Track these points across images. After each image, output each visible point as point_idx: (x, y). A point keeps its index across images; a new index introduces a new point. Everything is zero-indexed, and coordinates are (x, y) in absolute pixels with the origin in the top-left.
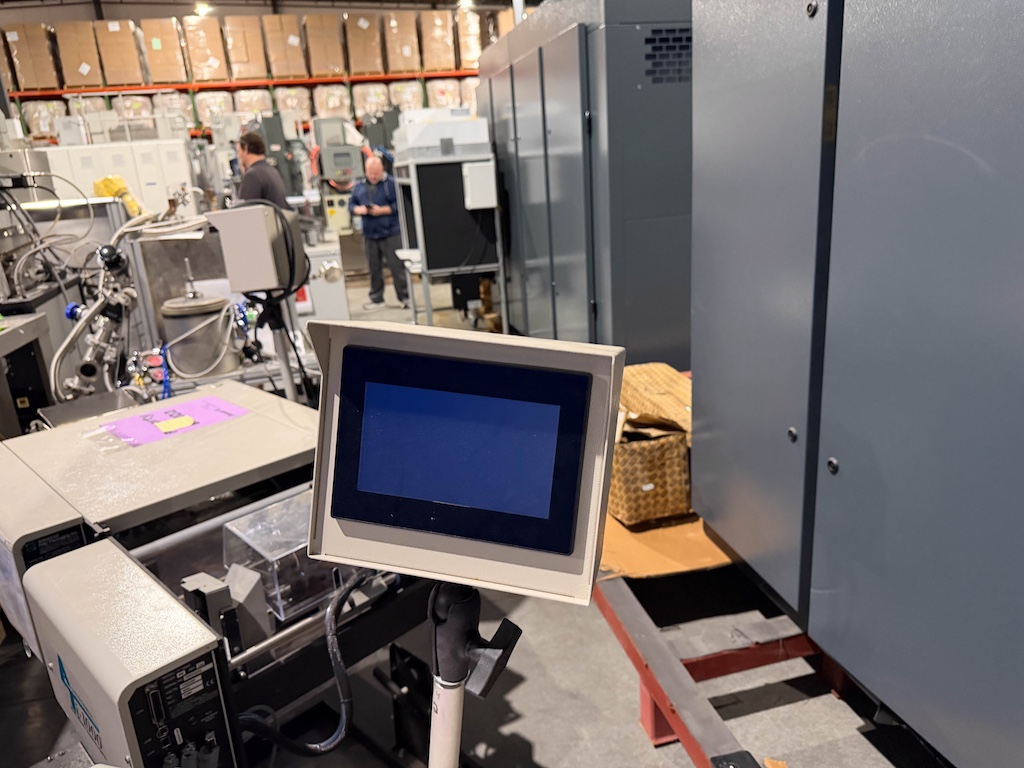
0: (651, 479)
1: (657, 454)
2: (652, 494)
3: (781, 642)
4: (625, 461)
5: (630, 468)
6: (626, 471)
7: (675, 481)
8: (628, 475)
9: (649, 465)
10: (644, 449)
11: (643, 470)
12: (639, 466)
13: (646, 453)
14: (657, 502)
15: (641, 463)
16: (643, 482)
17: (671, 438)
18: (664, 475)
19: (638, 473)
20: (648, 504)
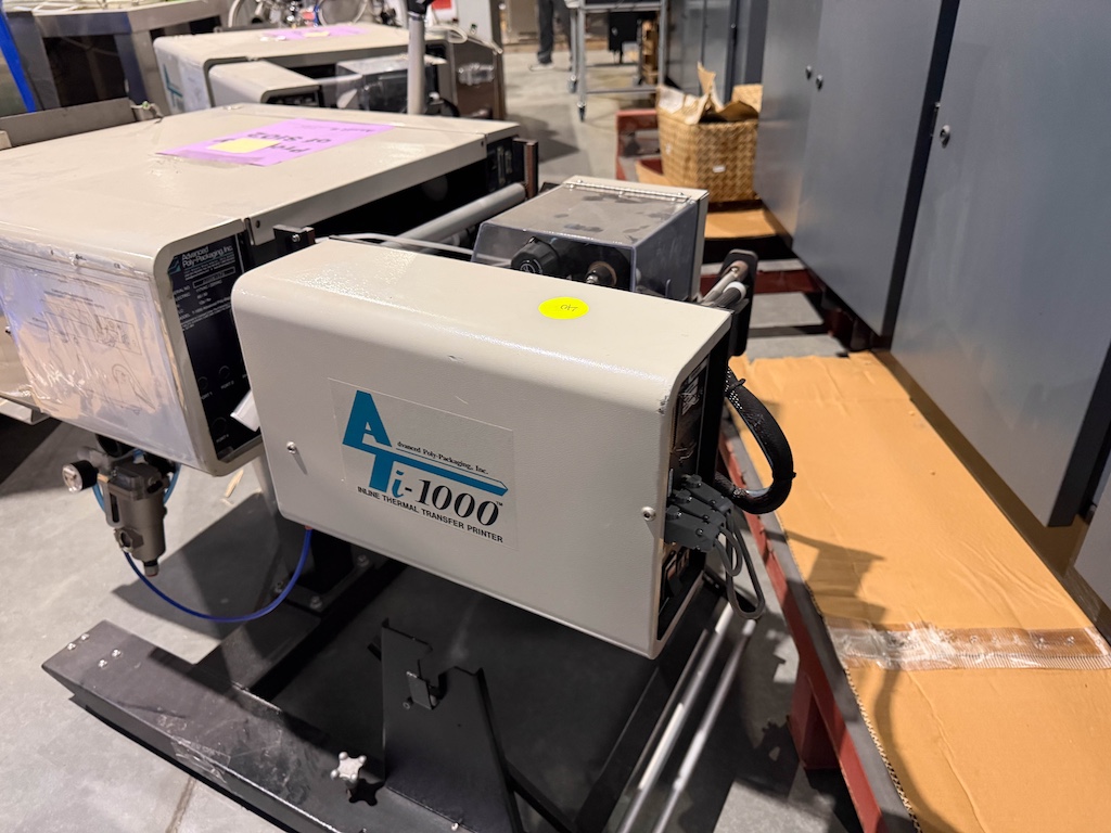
0: (723, 161)
1: (731, 137)
2: (722, 176)
3: (782, 274)
4: (700, 141)
5: (704, 148)
6: (700, 151)
7: (744, 166)
8: (700, 156)
9: (722, 148)
10: (719, 130)
11: (716, 151)
12: (713, 147)
13: (721, 135)
14: (725, 185)
15: (715, 144)
16: (715, 163)
17: (749, 123)
18: (735, 159)
19: (711, 154)
20: (717, 186)
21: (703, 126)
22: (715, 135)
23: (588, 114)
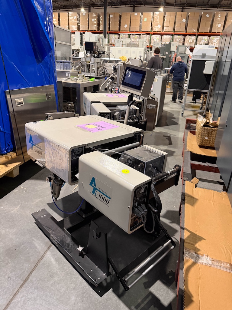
0: (208, 136)
1: (211, 131)
2: (207, 140)
4: (202, 131)
5: (203, 133)
6: (202, 133)
7: (213, 139)
8: (202, 134)
9: (208, 133)
10: (208, 129)
11: (206, 134)
12: (205, 133)
13: (208, 130)
14: (207, 142)
16: (205, 137)
17: (215, 128)
18: (211, 136)
20: (205, 142)
21: (204, 127)
22: (206, 130)
23: (184, 114)
